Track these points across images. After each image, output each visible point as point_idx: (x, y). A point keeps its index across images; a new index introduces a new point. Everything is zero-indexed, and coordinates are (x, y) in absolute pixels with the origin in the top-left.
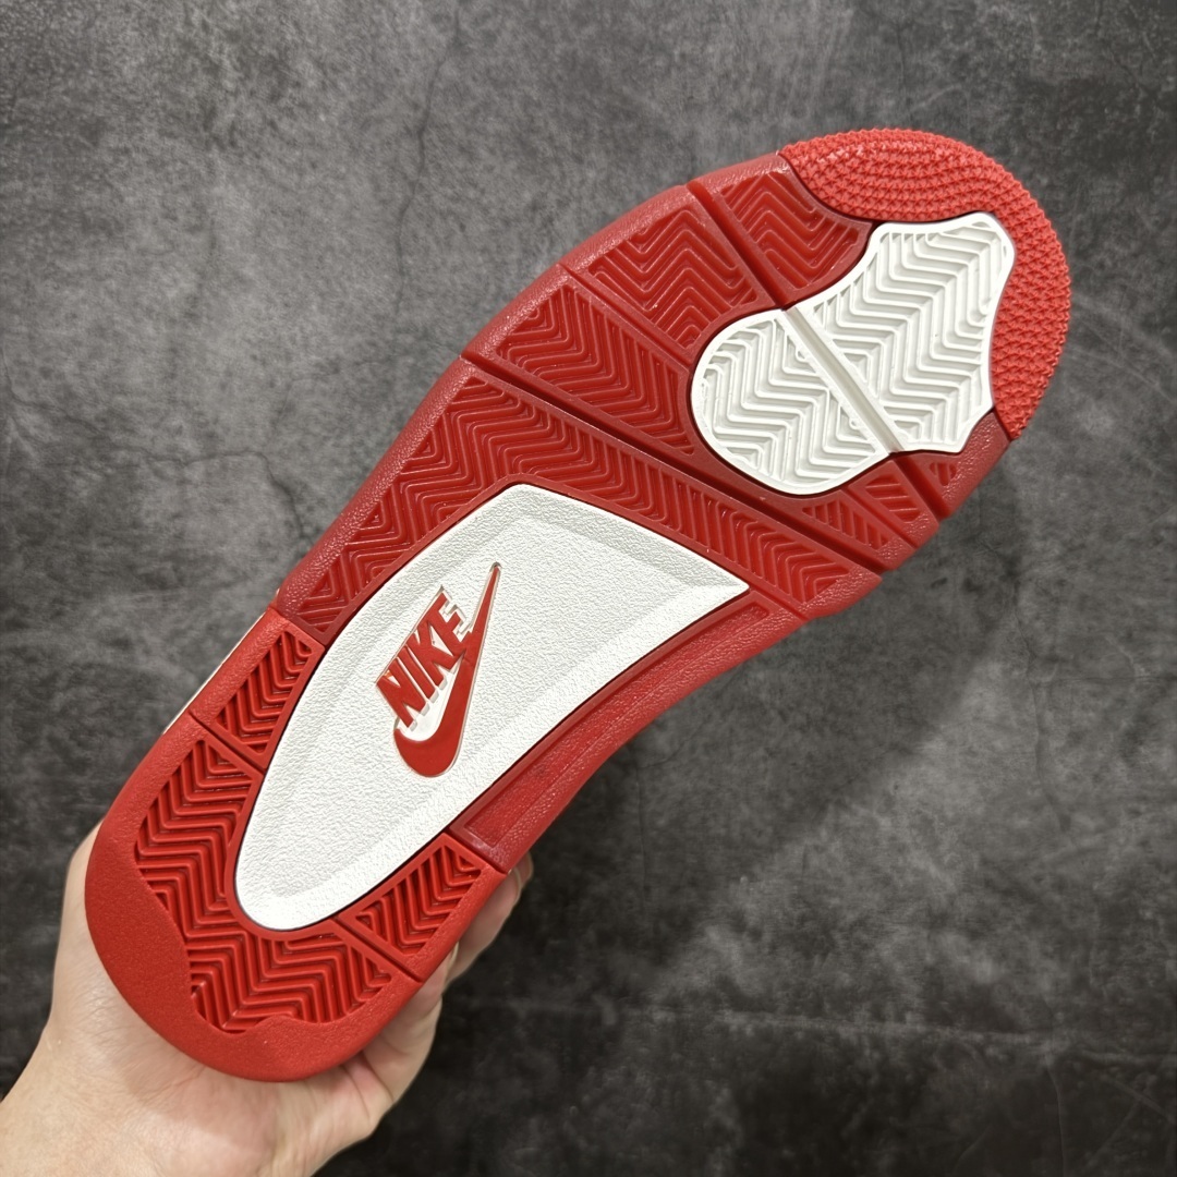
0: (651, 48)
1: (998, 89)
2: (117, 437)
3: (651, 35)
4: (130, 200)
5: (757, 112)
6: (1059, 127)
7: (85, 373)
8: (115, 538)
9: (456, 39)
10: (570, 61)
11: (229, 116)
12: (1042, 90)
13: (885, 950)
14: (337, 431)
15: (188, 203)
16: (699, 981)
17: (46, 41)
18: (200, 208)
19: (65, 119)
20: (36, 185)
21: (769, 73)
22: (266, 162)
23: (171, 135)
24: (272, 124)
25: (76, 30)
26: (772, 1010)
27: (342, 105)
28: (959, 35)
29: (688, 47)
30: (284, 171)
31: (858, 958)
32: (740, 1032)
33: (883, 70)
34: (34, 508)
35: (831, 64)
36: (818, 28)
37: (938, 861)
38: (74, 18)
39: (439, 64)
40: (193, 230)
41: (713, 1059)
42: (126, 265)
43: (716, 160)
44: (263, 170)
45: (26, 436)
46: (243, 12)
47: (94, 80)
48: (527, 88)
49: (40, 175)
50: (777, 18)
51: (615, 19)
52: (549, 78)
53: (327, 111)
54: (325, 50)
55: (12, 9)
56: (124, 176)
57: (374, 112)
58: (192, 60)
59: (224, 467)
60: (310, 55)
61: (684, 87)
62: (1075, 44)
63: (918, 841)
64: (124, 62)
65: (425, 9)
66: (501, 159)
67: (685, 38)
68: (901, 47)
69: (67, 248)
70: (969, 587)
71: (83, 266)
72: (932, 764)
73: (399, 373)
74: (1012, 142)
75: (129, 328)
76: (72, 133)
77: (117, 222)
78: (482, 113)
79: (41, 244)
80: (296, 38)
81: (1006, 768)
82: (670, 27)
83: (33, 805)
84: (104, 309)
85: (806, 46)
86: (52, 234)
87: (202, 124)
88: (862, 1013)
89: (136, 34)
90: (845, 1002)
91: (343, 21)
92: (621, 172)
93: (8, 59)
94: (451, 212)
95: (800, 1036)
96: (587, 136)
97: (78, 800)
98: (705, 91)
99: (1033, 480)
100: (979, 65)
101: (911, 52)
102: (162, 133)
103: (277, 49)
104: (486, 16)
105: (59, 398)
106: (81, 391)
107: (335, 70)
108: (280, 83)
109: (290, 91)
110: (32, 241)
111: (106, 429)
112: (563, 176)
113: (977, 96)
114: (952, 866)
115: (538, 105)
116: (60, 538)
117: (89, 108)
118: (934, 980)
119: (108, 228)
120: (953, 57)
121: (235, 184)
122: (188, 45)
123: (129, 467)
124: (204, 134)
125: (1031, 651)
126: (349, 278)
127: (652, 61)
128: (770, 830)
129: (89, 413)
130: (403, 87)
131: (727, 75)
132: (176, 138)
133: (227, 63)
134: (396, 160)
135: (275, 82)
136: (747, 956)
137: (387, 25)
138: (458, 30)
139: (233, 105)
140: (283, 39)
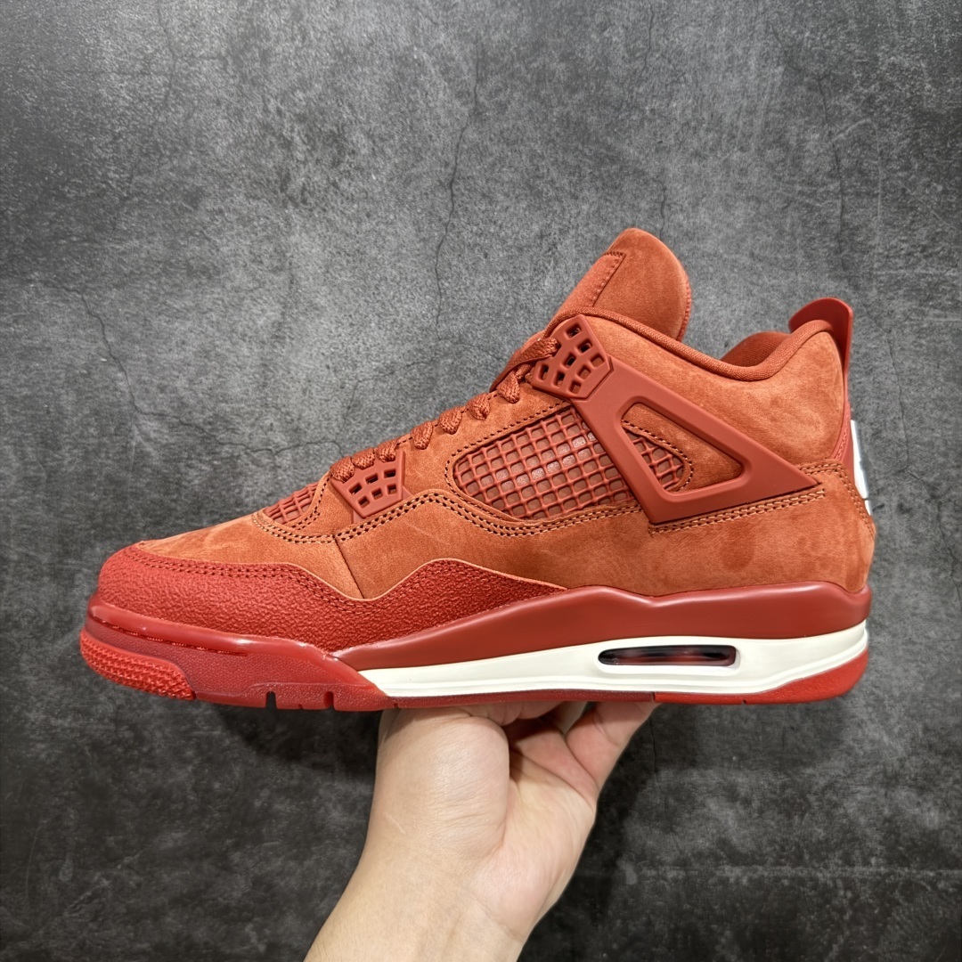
0: (628, 105)
1: (899, 120)
2: (222, 436)
3: (627, 97)
4: (225, 250)
5: (712, 150)
6: (948, 146)
7: (194, 387)
8: (221, 515)
9: (475, 109)
10: (565, 121)
11: (301, 180)
12: (934, 118)
13: (851, 807)
14: (394, 420)
15: (271, 249)
16: (703, 843)
17: (156, 131)
18: (281, 253)
19: (171, 190)
20: (149, 242)
21: (720, 120)
22: (331, 215)
23: (255, 198)
24: (335, 184)
25: (179, 121)
26: (762, 863)
27: (389, 167)
28: (866, 81)
29: (656, 104)
30: (345, 220)
31: (829, 815)
32: (737, 882)
33: (809, 111)
34: (156, 496)
35: (768, 110)
36: (757, 82)
37: (889, 733)
38: (177, 112)
39: (463, 130)
40: (276, 271)
41: (716, 907)
42: (223, 301)
43: (682, 188)
44: (329, 221)
45: (148, 439)
46: (308, 100)
47: (193, 159)
48: (532, 144)
49: (153, 234)
50: (724, 77)
51: (599, 87)
52: (549, 135)
53: (377, 173)
54: (374, 124)
55: (128, 108)
56: (219, 231)
57: (414, 171)
58: (270, 138)
59: (307, 454)
60: (362, 128)
61: (655, 135)
62: (957, 82)
63: (873, 716)
64: (217, 143)
65: (450, 88)
66: (514, 200)
67: (654, 96)
68: (822, 93)
69: (175, 290)
70: (902, 509)
71: (189, 303)
72: (881, 654)
73: (441, 372)
74: (913, 160)
75: (228, 350)
76: (177, 200)
77: (215, 267)
78: (499, 166)
79: (154, 288)
80: (350, 116)
81: (939, 653)
82: (641, 90)
83: (158, 734)
84: (207, 337)
85: (748, 97)
86: (163, 279)
87: (280, 188)
88: (835, 859)
89: (225, 121)
90: (820, 852)
91: (387, 102)
92: (608, 204)
93: (126, 147)
94: (476, 245)
95: (786, 882)
96: (581, 178)
97: (195, 728)
98: (672, 136)
99: (946, 422)
100: (883, 102)
101: (830, 96)
102: (248, 196)
103: (337, 125)
104: (498, 91)
105: (173, 408)
106: (192, 401)
107: (382, 140)
108: (339, 152)
109: (347, 157)
110: (147, 286)
111: (212, 430)
112: (563, 210)
113: (883, 126)
114: (901, 735)
115: (542, 157)
116: (177, 518)
117: (190, 180)
118: (891, 828)
119: (208, 273)
120: (863, 98)
121: (307, 232)
122: (266, 127)
123: (232, 459)
124: (281, 195)
125: (954, 558)
126: (400, 301)
127: (630, 115)
128: (754, 717)
129: (199, 418)
130: (436, 149)
131: (687, 123)
132: (259, 199)
133: (297, 139)
134: (432, 207)
135: (335, 151)
136: (740, 820)
137: (421, 102)
138: (477, 102)
139: (303, 171)
140: (340, 118)
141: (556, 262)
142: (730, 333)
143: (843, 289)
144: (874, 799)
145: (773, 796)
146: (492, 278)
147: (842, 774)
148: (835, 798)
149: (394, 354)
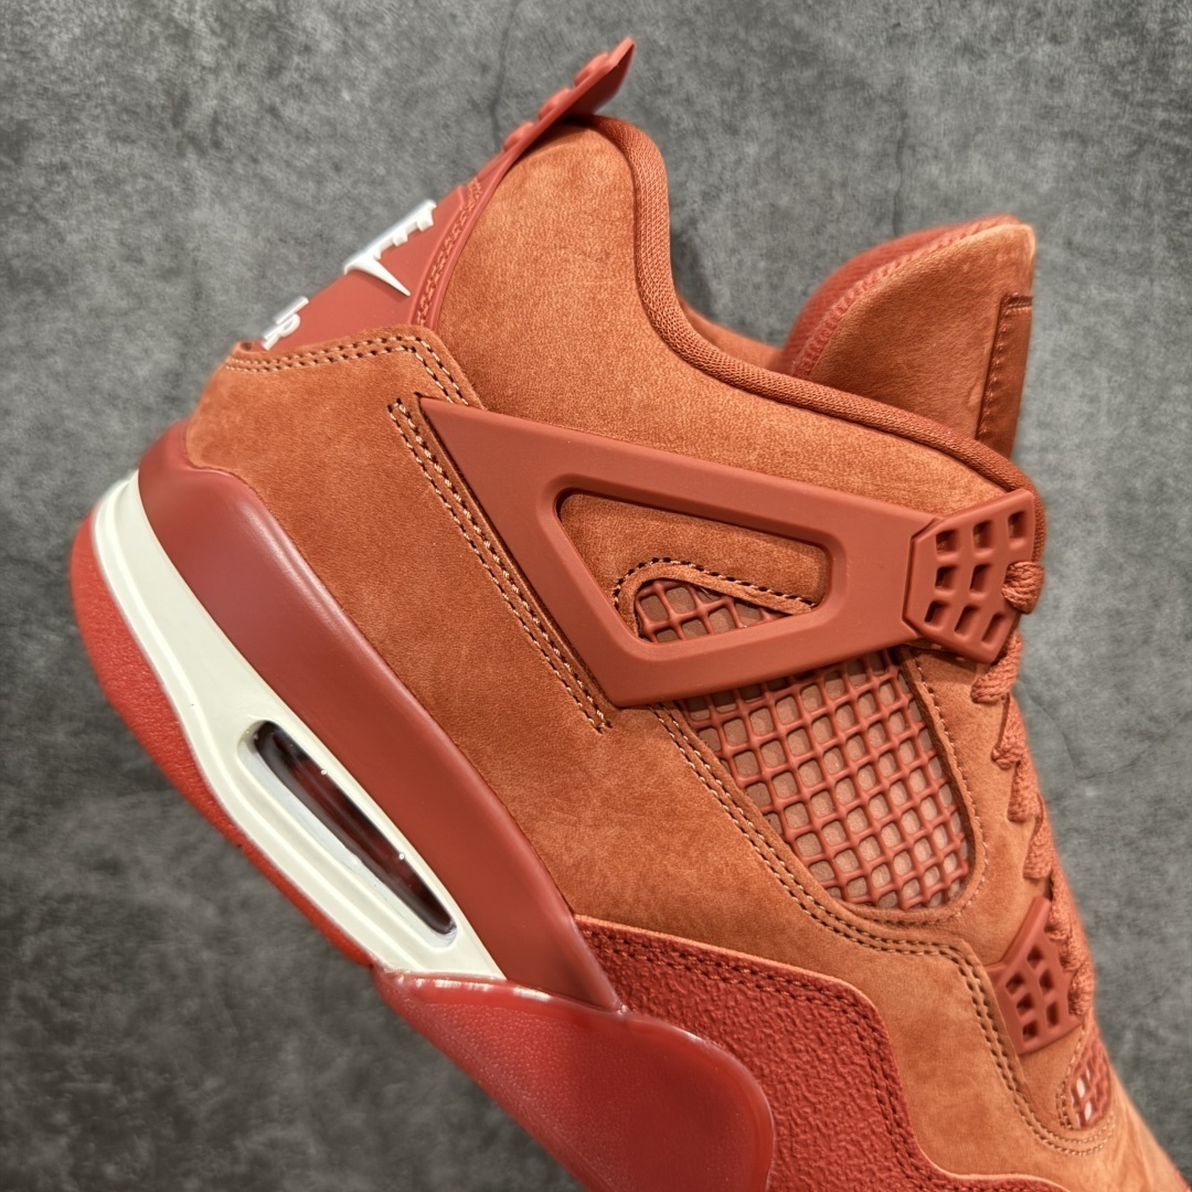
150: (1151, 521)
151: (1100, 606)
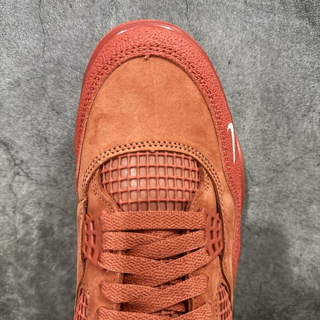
141: (117, 9)
142: (232, 55)
143: (305, 25)
144: (309, 316)
145: (254, 315)
146: (76, 21)
147: (292, 304)
148: (287, 315)
149: (20, 73)
150: (276, 99)
151: (258, 128)
